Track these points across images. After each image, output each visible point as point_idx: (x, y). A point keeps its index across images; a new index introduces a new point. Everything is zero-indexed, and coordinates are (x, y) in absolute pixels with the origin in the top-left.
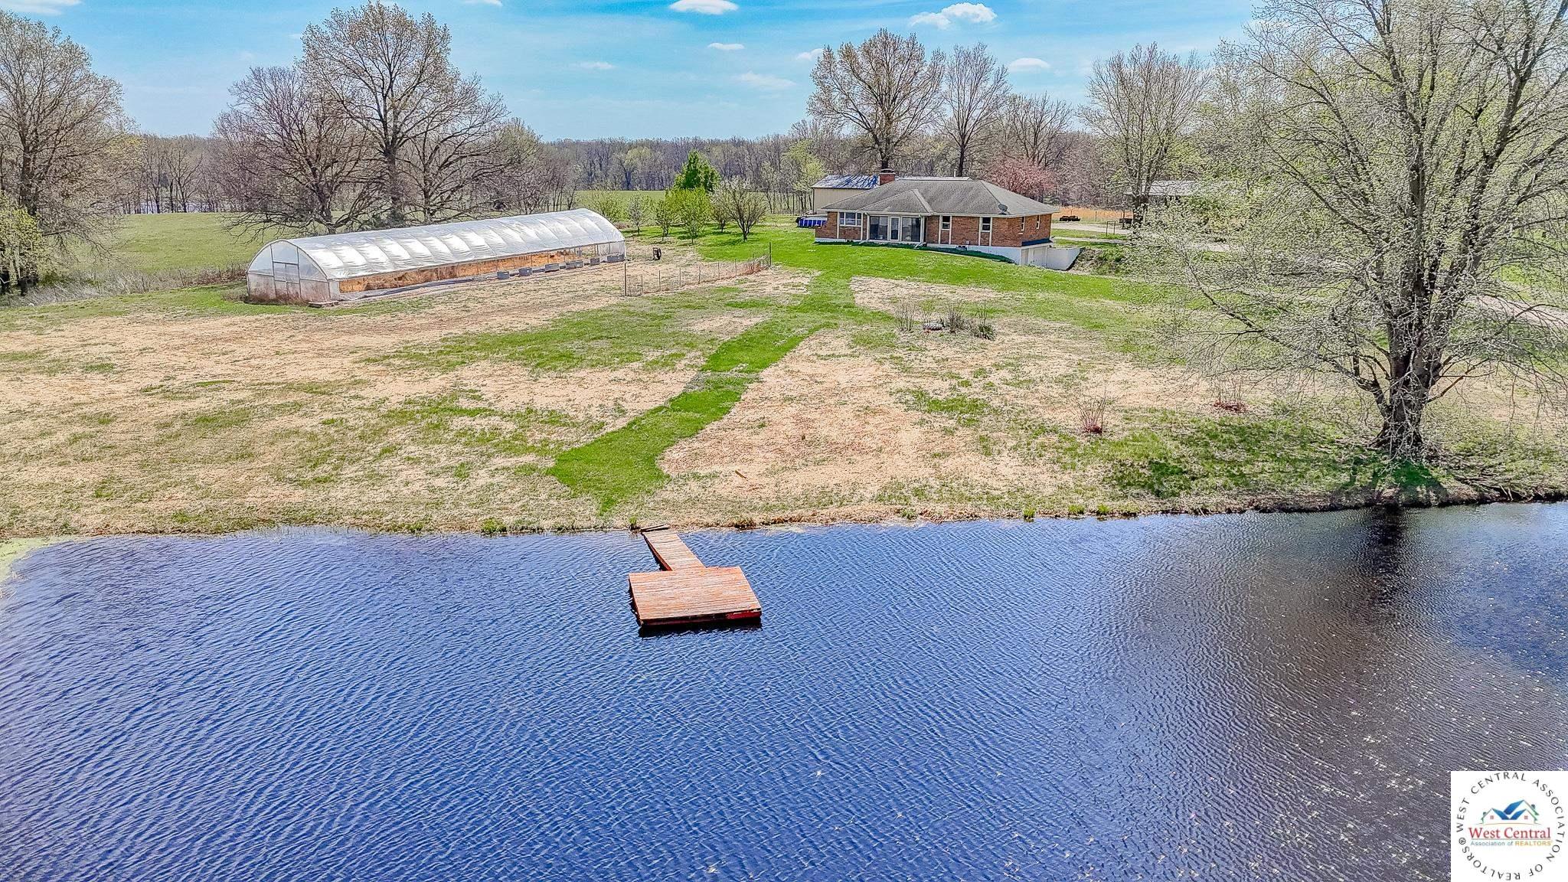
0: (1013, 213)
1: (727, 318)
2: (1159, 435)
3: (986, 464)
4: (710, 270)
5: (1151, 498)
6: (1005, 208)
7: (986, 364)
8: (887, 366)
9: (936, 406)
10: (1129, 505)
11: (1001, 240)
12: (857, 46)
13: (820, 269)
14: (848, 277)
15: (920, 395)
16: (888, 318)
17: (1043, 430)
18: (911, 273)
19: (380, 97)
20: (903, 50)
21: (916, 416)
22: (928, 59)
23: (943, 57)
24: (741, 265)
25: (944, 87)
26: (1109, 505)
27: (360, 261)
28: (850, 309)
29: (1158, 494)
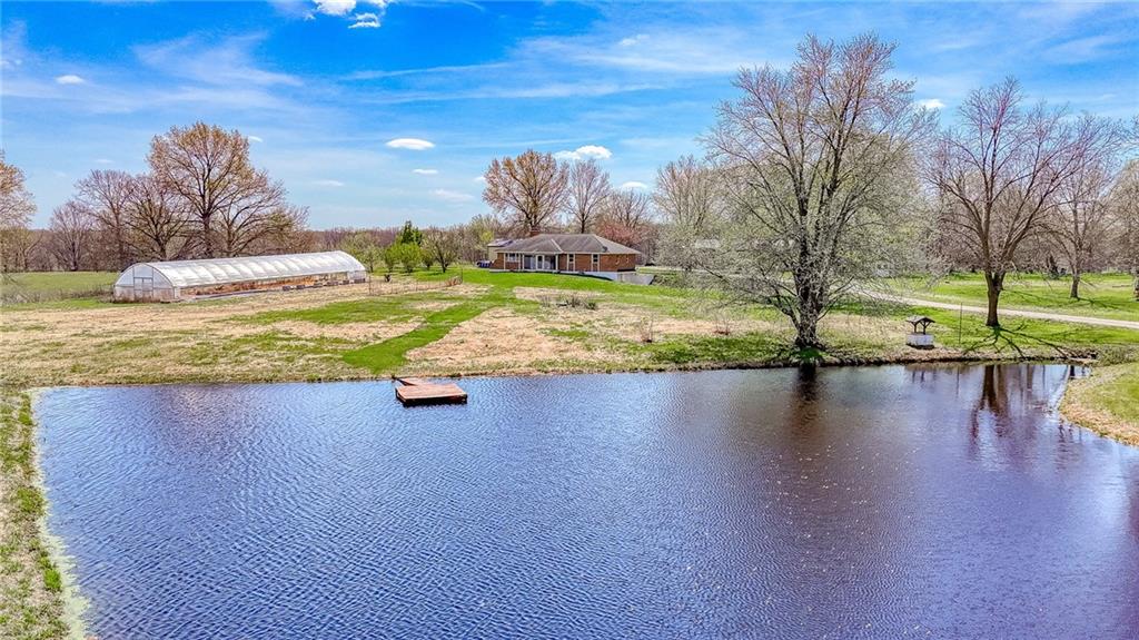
0: (611, 251)
1: (436, 304)
2: (682, 342)
3: (588, 354)
4: (423, 285)
5: (673, 364)
6: (606, 249)
7: (592, 319)
8: (535, 320)
9: (562, 334)
10: (662, 366)
11: (605, 268)
12: (514, 158)
13: (493, 283)
14: (512, 287)
15: (553, 330)
16: (535, 303)
17: (620, 341)
18: (551, 285)
19: (201, 182)
20: (543, 162)
21: (550, 338)
22: (559, 169)
23: (568, 166)
24: (443, 283)
25: (570, 185)
26: (650, 366)
27: (194, 276)
28: (513, 300)
29: (677, 362)
